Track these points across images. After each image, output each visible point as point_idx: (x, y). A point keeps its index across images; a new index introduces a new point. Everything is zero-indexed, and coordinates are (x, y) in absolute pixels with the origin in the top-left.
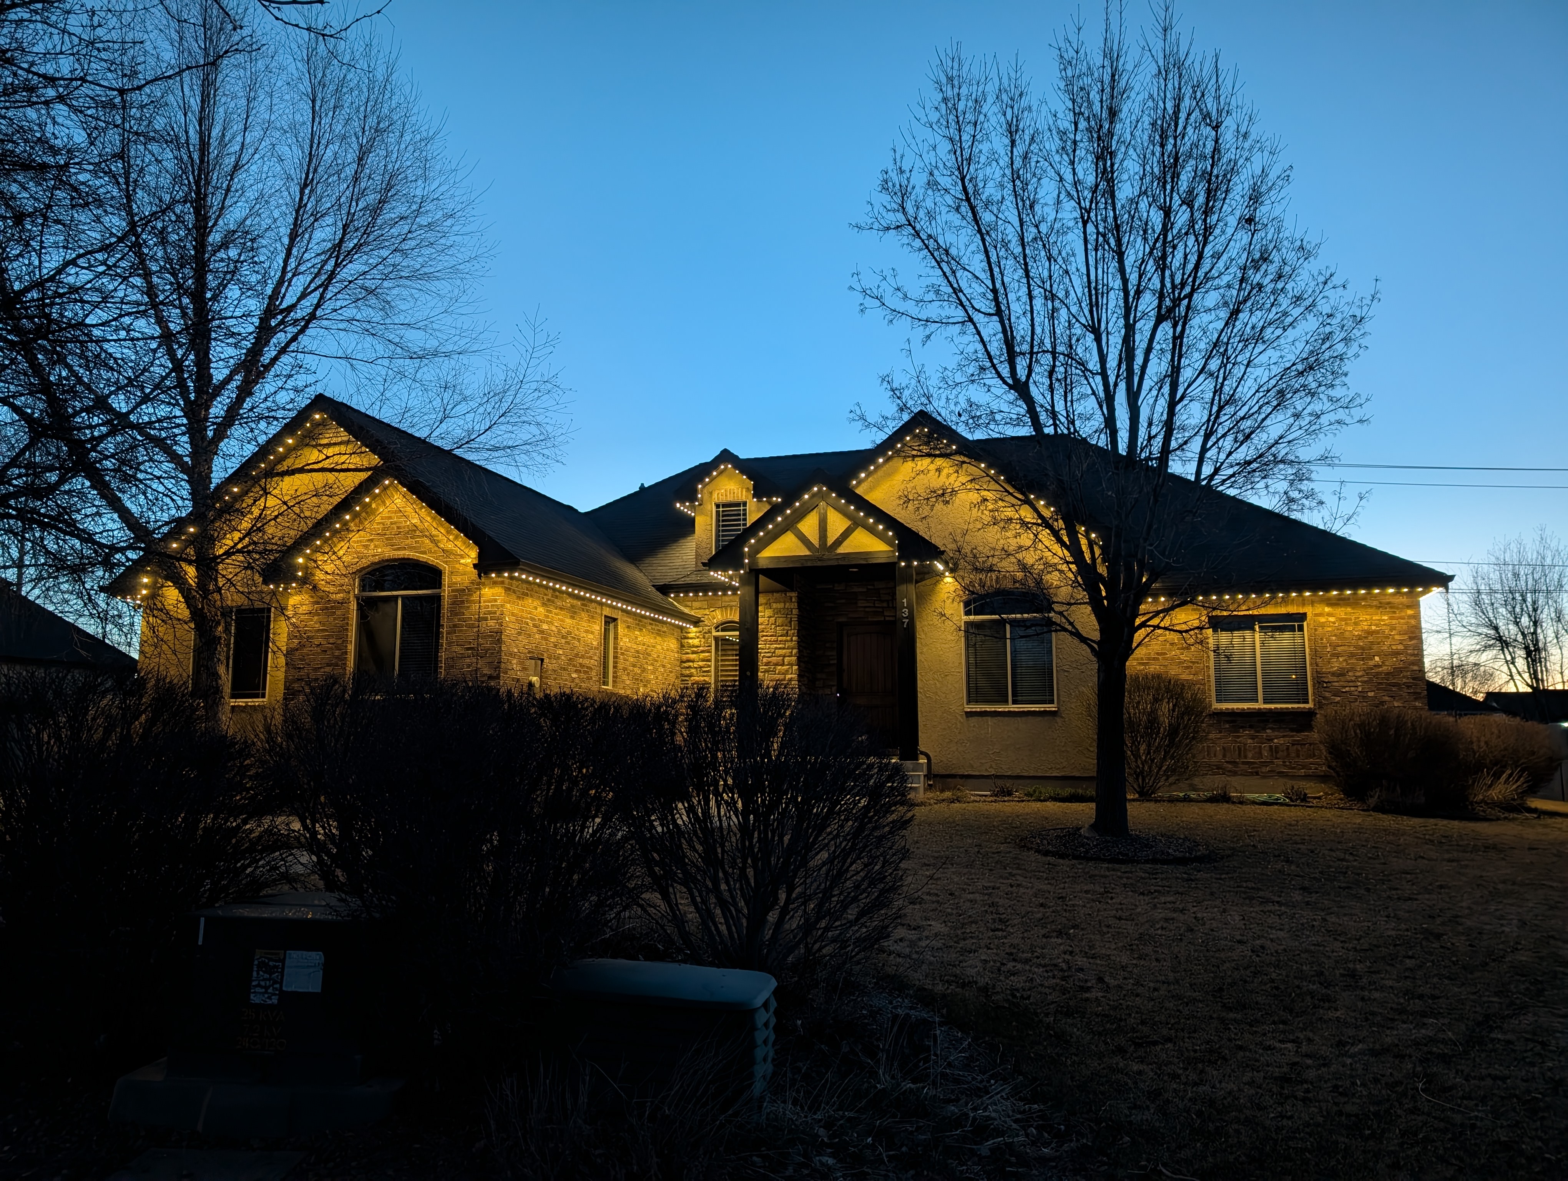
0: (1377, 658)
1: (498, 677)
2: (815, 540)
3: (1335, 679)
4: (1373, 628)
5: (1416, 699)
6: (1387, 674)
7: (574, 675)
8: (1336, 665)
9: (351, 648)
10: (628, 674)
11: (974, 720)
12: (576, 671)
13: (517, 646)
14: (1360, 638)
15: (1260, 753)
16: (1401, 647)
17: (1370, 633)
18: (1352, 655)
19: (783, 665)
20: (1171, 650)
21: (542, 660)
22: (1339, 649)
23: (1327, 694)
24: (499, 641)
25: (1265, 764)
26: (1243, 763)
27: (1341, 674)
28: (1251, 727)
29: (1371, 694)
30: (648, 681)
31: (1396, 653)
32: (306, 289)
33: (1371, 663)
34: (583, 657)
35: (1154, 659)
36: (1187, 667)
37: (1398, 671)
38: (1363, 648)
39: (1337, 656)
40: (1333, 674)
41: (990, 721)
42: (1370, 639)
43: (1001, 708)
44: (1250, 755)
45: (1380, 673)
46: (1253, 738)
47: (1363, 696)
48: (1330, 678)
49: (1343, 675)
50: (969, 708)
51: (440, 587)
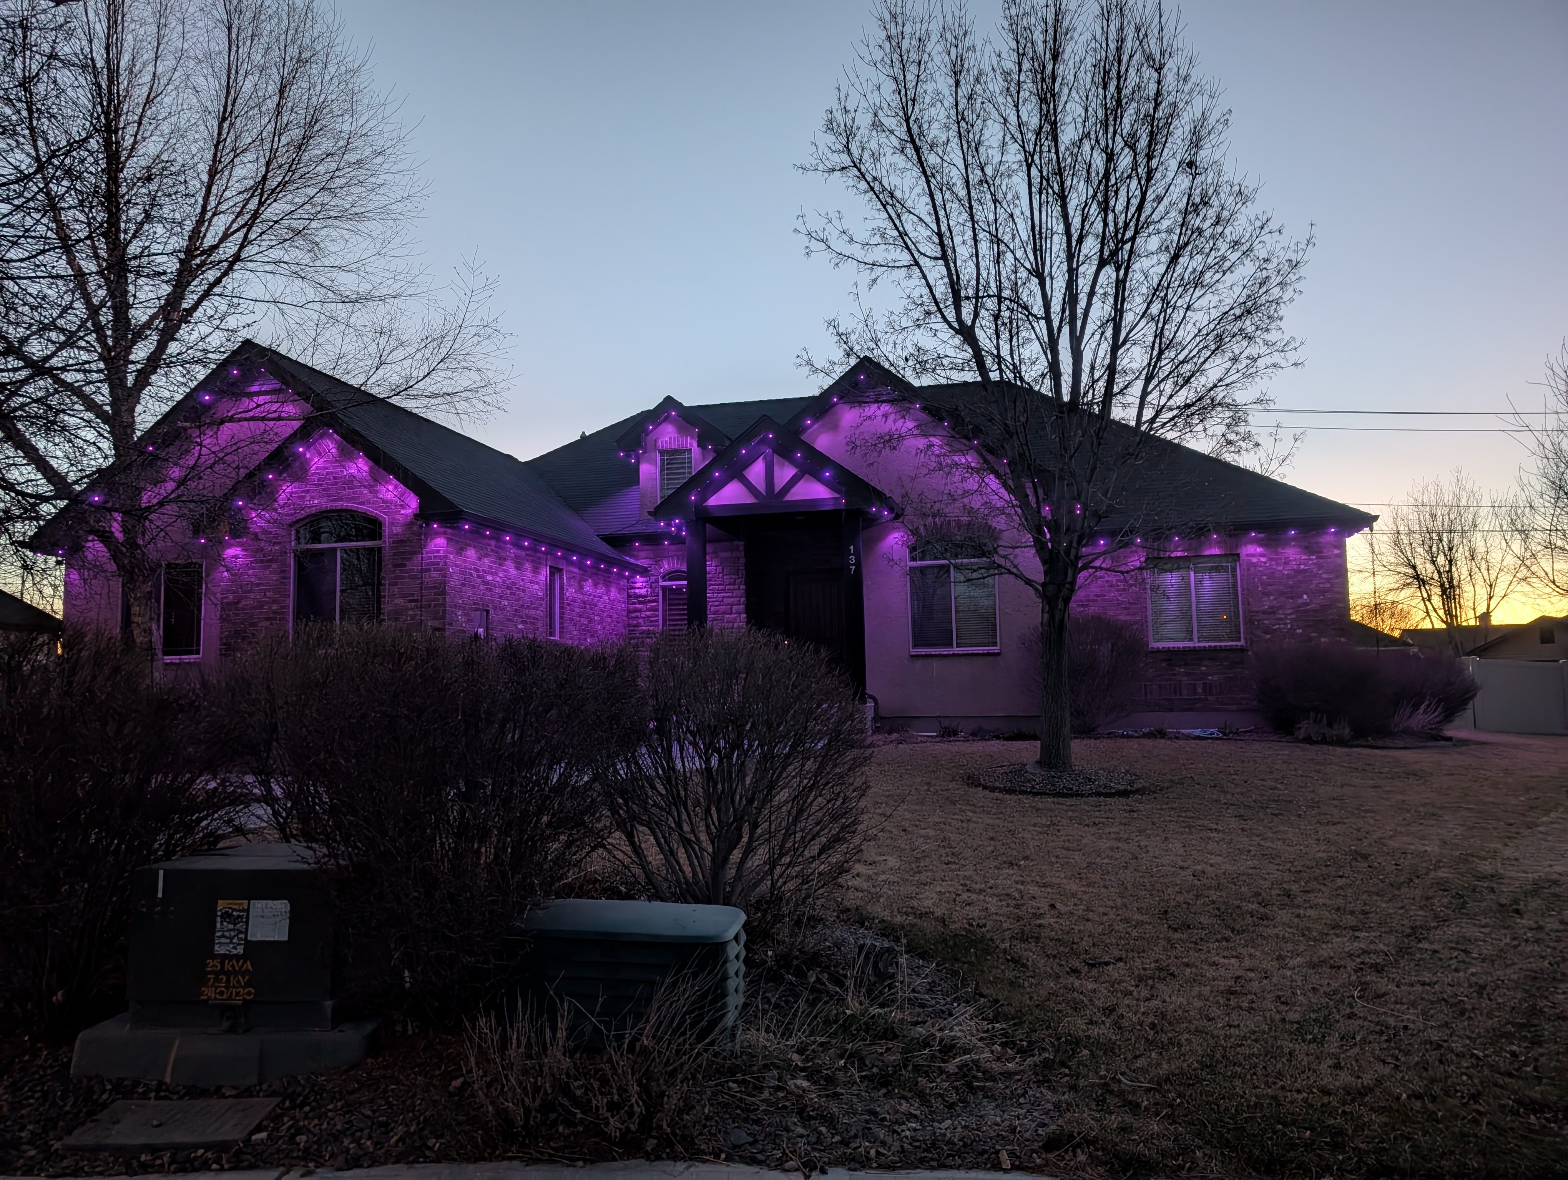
0: (1305, 597)
1: (444, 630)
2: (761, 486)
3: (1266, 617)
4: (1302, 567)
5: (1341, 636)
6: (1315, 611)
7: (520, 627)
8: (1267, 603)
9: (291, 602)
10: (575, 625)
11: (919, 664)
12: (523, 622)
13: (461, 597)
14: (1289, 577)
15: (1195, 690)
16: (1328, 585)
17: (1298, 572)
18: (1282, 593)
19: (731, 613)
20: (1111, 591)
21: (488, 611)
22: (1270, 588)
23: (1258, 632)
24: (443, 593)
25: (1199, 700)
26: (1178, 700)
27: (1272, 611)
28: (1185, 665)
29: (1299, 631)
30: (596, 631)
31: (1323, 592)
32: (227, 229)
33: (1300, 601)
34: (528, 607)
35: (1093, 601)
36: (1125, 608)
37: (1324, 608)
38: (1292, 587)
39: (1268, 594)
40: (1264, 612)
41: (935, 663)
42: (1300, 577)
43: (945, 651)
44: (1185, 692)
45: (1306, 611)
46: (1187, 674)
47: (1292, 633)
48: (1261, 616)
49: (1274, 613)
50: (914, 651)
51: (380, 539)
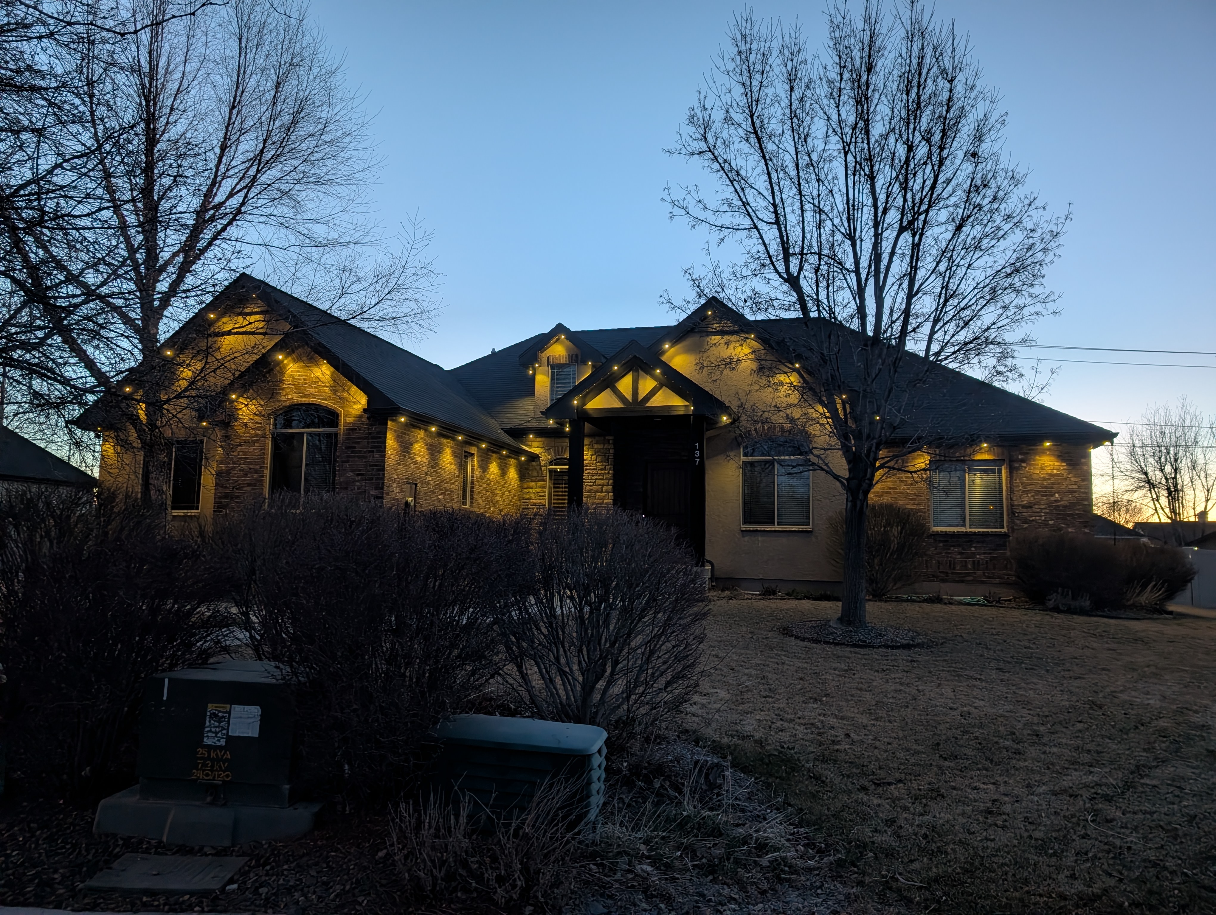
0: (1057, 495)
1: (382, 498)
2: (628, 396)
3: (1025, 510)
4: (1055, 471)
5: (1085, 527)
6: (1065, 507)
7: (440, 497)
8: (1025, 500)
9: (267, 472)
10: (482, 497)
11: (748, 537)
12: (442, 494)
13: (397, 474)
14: (1044, 479)
15: (966, 566)
16: (1075, 487)
17: (1052, 475)
18: (1038, 492)
19: (602, 492)
20: (900, 486)
21: (416, 485)
22: (1029, 487)
23: (1018, 522)
24: (383, 469)
25: (968, 574)
26: (952, 573)
27: (1029, 506)
28: (959, 546)
29: (1051, 522)
30: (497, 503)
31: (1071, 492)
32: (233, 189)
33: (1053, 499)
34: (447, 483)
35: (887, 492)
36: (912, 500)
37: (1072, 505)
38: (1046, 487)
39: (1027, 492)
40: (1023, 507)
41: (760, 537)
42: (1053, 480)
43: (769, 528)
44: (958, 568)
45: (1058, 506)
46: (961, 553)
47: (1045, 524)
48: (1021, 509)
49: (1031, 507)
50: (744, 527)
51: (337, 426)
